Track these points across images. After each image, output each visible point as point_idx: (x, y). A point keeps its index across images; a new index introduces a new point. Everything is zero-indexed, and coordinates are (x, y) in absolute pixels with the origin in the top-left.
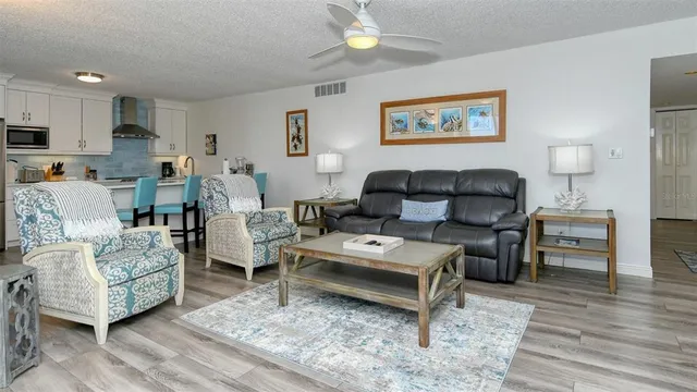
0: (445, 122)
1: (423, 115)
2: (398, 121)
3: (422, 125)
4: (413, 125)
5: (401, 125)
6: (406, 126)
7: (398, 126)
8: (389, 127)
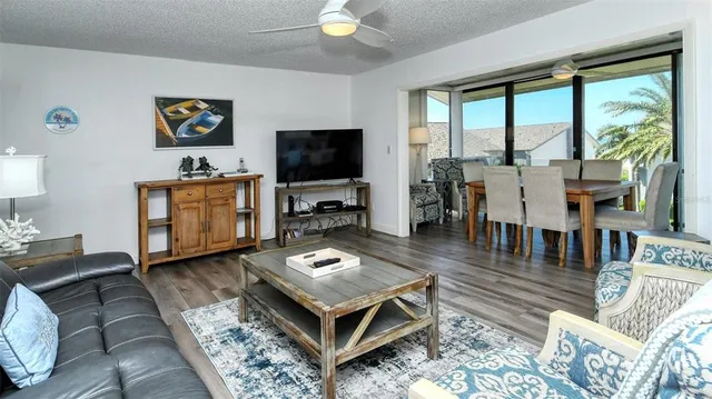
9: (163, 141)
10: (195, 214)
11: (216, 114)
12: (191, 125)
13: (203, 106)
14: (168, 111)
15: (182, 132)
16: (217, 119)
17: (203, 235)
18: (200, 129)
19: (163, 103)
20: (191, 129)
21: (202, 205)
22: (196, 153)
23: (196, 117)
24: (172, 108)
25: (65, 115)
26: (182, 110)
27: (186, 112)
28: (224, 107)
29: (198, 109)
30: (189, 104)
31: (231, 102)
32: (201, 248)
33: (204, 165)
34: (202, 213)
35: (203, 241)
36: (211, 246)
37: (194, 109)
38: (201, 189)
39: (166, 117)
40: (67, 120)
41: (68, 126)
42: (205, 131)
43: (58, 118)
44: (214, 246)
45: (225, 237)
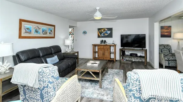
0: (43, 31)
1: (37, 28)
2: (27, 29)
3: (36, 31)
4: (33, 31)
5: (28, 30)
6: (31, 31)
7: (27, 31)
8: (23, 31)
9: (99, 37)
10: (102, 51)
11: (109, 31)
12: (104, 33)
13: (106, 29)
14: (100, 31)
15: (102, 35)
16: (109, 32)
17: (103, 56)
18: (105, 34)
19: (99, 29)
20: (104, 34)
21: (103, 50)
22: (104, 39)
23: (105, 32)
24: (100, 30)
25: (85, 32)
26: (102, 30)
27: (103, 31)
28: (111, 29)
29: (105, 30)
30: (104, 29)
31: (112, 28)
32: (103, 58)
33: (105, 42)
34: (103, 51)
35: (103, 57)
36: (104, 58)
37: (104, 30)
38: (103, 46)
39: (99, 32)
40: (85, 33)
41: (86, 34)
42: (106, 35)
43: (84, 33)
44: (105, 58)
45: (108, 57)
